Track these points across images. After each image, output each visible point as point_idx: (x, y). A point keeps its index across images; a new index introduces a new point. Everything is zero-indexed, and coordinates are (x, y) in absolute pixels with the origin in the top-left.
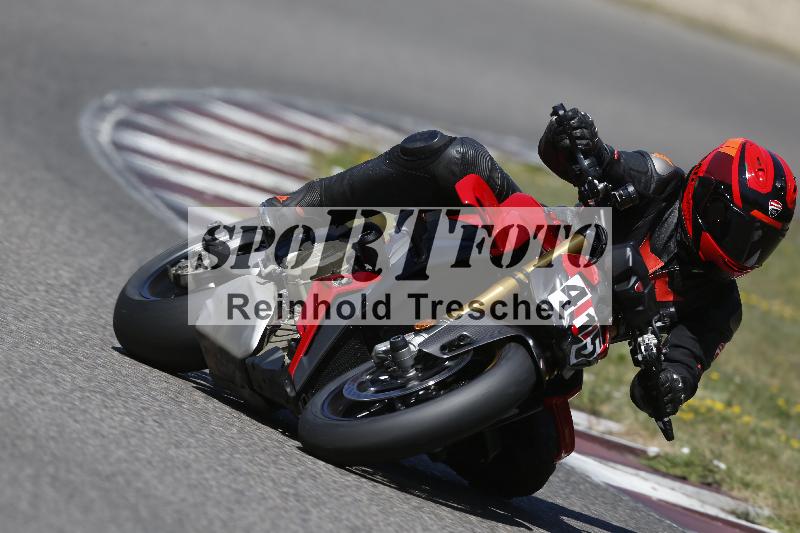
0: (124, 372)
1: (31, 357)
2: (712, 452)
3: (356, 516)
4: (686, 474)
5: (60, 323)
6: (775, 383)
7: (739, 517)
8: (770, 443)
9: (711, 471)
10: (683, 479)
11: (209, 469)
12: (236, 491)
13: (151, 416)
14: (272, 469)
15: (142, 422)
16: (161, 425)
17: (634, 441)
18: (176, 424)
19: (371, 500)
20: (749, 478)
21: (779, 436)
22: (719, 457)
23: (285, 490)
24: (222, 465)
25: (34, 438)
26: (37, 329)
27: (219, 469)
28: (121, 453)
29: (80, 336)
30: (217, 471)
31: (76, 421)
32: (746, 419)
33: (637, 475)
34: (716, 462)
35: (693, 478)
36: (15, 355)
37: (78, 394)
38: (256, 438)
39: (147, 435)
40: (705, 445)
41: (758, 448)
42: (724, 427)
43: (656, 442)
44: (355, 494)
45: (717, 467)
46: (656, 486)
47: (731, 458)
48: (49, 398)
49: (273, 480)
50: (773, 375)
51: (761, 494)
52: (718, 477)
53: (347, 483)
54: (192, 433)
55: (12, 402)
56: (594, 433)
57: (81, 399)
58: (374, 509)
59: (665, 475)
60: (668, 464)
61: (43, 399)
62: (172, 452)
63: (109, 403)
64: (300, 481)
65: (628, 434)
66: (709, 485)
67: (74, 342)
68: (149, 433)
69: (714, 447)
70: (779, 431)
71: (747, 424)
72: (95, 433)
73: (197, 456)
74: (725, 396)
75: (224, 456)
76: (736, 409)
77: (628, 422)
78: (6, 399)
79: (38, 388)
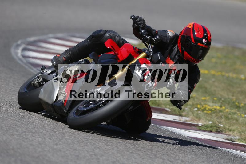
0: (37, 125)
1: (8, 124)
2: (218, 122)
3: (114, 158)
4: (212, 130)
5: (15, 113)
6: (234, 98)
7: (229, 140)
8: (235, 116)
9: (219, 128)
10: (211, 131)
11: (67, 150)
12: (76, 156)
13: (47, 137)
14: (86, 147)
15: (45, 139)
16: (50, 139)
17: (194, 122)
18: (55, 138)
19: (117, 152)
20: (230, 128)
21: (238, 114)
22: (221, 123)
23: (91, 153)
24: (71, 149)
25: (13, 149)
26: (8, 116)
27: (70, 150)
28: (40, 150)
29: (22, 116)
30: (69, 151)
31: (25, 142)
32: (227, 110)
33: (196, 132)
34: (220, 125)
35: (213, 130)
36: (3, 124)
37: (24, 134)
38: (80, 139)
39: (47, 143)
40: (216, 120)
41: (232, 118)
42: (221, 114)
43: (201, 121)
44: (112, 151)
45: (221, 126)
46: (203, 135)
47: (224, 122)
48: (15, 136)
49: (87, 151)
50: (233, 96)
51: (235, 132)
52: (221, 129)
53: (109, 148)
54: (60, 140)
55: (4, 139)
56: (181, 121)
57: (25, 135)
58: (119, 155)
59: (205, 131)
60: (205, 127)
61: (14, 137)
62: (55, 147)
63: (34, 135)
64: (95, 150)
65: (191, 120)
66: (219, 132)
67: (20, 118)
68: (47, 142)
69: (219, 120)
70: (237, 112)
71: (228, 111)
72: (31, 145)
73: (63, 147)
74: (220, 104)
75: (71, 145)
76: (224, 108)
77: (191, 117)
78: (2, 139)
79: (11, 134)
